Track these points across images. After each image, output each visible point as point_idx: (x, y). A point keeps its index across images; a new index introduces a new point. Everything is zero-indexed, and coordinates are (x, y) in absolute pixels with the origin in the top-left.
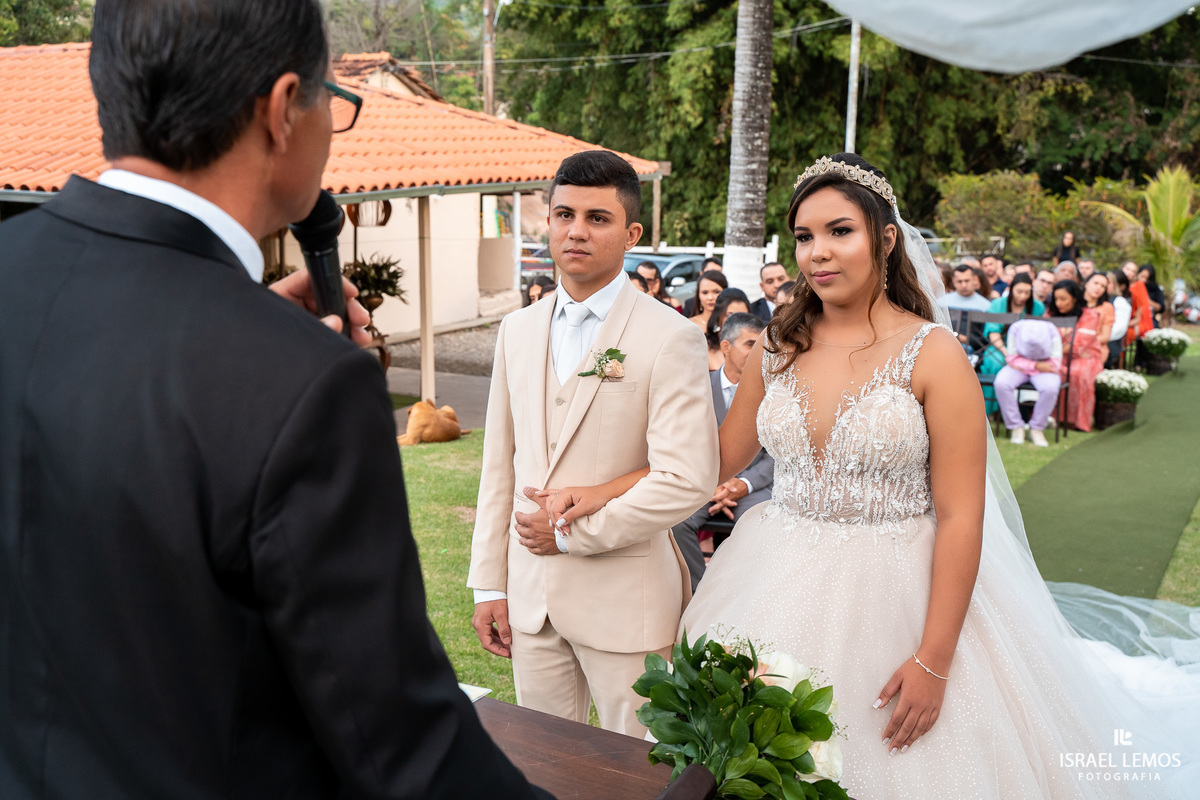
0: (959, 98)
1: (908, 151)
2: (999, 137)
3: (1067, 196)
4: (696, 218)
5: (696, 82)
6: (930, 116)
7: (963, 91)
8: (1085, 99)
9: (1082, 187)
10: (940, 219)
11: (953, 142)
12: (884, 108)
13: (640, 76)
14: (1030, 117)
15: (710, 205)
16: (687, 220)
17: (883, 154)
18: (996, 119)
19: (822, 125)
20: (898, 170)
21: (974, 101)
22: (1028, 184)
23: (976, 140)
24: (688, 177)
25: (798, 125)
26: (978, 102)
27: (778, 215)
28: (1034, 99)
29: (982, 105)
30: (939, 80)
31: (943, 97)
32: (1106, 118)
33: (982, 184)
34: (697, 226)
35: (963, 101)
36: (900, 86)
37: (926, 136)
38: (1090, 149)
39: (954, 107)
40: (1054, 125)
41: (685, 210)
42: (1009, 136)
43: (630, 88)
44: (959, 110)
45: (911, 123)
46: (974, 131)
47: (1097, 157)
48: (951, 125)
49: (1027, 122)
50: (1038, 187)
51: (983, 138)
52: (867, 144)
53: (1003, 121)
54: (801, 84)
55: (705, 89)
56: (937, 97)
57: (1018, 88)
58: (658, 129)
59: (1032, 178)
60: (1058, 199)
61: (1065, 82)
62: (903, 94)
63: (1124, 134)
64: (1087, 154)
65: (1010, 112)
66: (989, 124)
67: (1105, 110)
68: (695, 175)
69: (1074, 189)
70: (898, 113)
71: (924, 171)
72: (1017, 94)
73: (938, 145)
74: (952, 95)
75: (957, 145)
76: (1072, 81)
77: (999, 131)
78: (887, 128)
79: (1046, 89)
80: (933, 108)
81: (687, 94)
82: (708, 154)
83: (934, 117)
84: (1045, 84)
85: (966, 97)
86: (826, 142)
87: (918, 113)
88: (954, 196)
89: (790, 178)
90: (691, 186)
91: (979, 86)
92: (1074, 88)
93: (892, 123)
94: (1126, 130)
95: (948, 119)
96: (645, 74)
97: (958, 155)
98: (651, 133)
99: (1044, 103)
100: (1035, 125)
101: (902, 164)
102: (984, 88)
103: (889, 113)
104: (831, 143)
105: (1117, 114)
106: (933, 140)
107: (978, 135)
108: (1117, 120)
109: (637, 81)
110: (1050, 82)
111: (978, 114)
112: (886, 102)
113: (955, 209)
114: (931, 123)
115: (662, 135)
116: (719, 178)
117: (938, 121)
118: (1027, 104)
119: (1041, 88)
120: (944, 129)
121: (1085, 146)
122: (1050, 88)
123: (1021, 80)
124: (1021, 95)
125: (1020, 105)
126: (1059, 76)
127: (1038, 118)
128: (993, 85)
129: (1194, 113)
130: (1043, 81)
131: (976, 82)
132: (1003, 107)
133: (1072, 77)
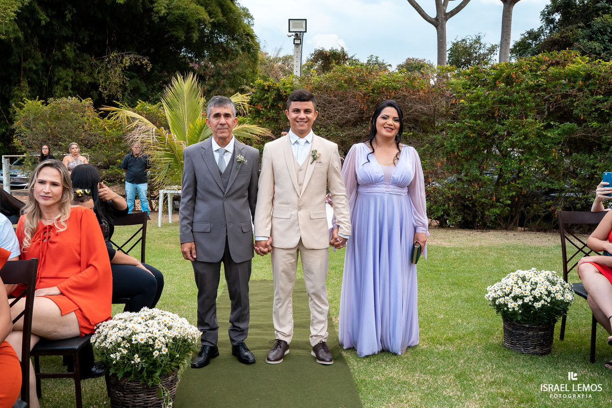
0: (75, 70)
2: (101, 93)
6: (56, 79)
7: (78, 65)
14: (117, 80)
18: (99, 82)
21: (85, 72)
26: (87, 72)
28: (119, 69)
29: (90, 74)
30: (61, 57)
31: (64, 68)
35: (78, 72)
39: (72, 74)
42: (105, 92)
44: (75, 77)
46: (88, 91)
48: (70, 85)
49: (116, 84)
53: (103, 84)
56: (60, 68)
57: (109, 63)
61: (136, 59)
65: (107, 78)
66: (95, 85)
72: (109, 67)
74: (70, 67)
76: (140, 58)
77: (101, 89)
79: (124, 63)
80: (57, 74)
83: (59, 80)
84: (124, 60)
85: (80, 69)
92: (141, 63)
95: (68, 81)
99: (125, 72)
100: (121, 86)
102: (91, 64)
103: (27, 76)
110: (127, 58)
111: (87, 80)
112: (24, 69)
114: (57, 83)
117: (61, 82)
118: (115, 72)
119: (122, 63)
120: (65, 88)
122: (127, 61)
123: (111, 58)
124: (111, 67)
125: (111, 73)
126: (132, 56)
127: (123, 82)
128: (94, 61)
129: (212, 83)
130: (123, 57)
131: (85, 60)
132: (102, 75)
133: (139, 56)
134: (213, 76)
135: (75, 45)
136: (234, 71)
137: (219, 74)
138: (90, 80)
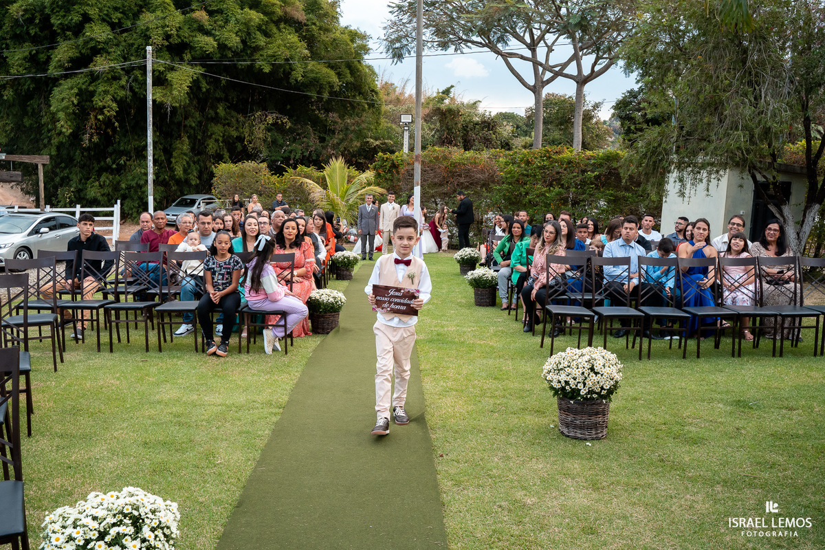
0: (224, 125)
1: (199, 153)
3: (283, 175)
4: (79, 191)
5: (67, 108)
6: (209, 134)
7: (227, 121)
9: (290, 170)
10: (214, 188)
11: (223, 148)
14: (261, 135)
15: (86, 184)
16: (72, 192)
17: (185, 154)
18: (244, 136)
20: (194, 163)
21: (232, 127)
22: (262, 168)
23: (236, 147)
24: (72, 167)
25: (136, 137)
26: (234, 128)
27: (127, 188)
28: (263, 126)
29: (236, 129)
30: (214, 115)
31: (216, 124)
32: (299, 139)
33: (236, 168)
34: (79, 195)
35: (227, 127)
36: (193, 117)
37: (208, 145)
38: (293, 153)
39: (222, 129)
40: (274, 142)
41: (71, 186)
42: (251, 145)
44: (225, 131)
45: (199, 137)
46: (234, 143)
47: (297, 157)
48: (221, 139)
49: (259, 139)
50: (267, 170)
51: (239, 146)
52: (176, 148)
53: (247, 137)
54: (135, 114)
55: (74, 113)
56: (213, 124)
57: (254, 120)
58: (50, 139)
59: (264, 165)
60: (278, 177)
61: (277, 118)
62: (194, 122)
63: (309, 146)
64: (292, 156)
65: (251, 133)
66: (240, 139)
67: (298, 134)
68: (75, 166)
69: (287, 171)
70: (192, 132)
71: (208, 164)
72: (254, 123)
73: (215, 149)
74: (221, 123)
75: (225, 150)
77: (246, 143)
78: (186, 139)
79: (268, 121)
80: (210, 129)
81: (61, 115)
83: (212, 134)
84: (267, 118)
85: (229, 125)
87: (204, 133)
88: (221, 175)
89: (133, 167)
90: (73, 172)
92: (282, 121)
93: (189, 137)
95: (219, 135)
97: (226, 155)
100: (264, 140)
101: (196, 159)
102: (237, 120)
103: (187, 132)
104: (155, 147)
105: (305, 137)
106: (212, 147)
107: (236, 144)
108: (305, 139)
110: (270, 117)
111: (235, 134)
112: (185, 126)
113: (222, 182)
114: (210, 137)
116: (91, 167)
117: (214, 136)
118: (259, 129)
120: (217, 141)
121: (291, 152)
122: (270, 120)
124: (256, 124)
125: (256, 129)
126: (274, 115)
130: (266, 116)
132: (247, 130)
133: (280, 116)
134: (341, 131)
135: (225, 104)
136: (360, 127)
138: (236, 134)
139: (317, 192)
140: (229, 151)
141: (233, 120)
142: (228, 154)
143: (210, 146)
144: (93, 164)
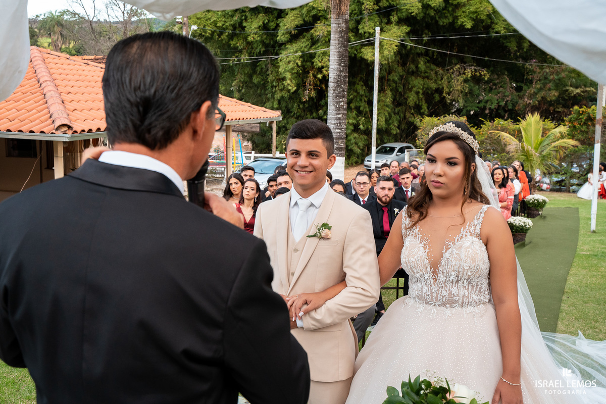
0: (424, 78)
1: (399, 104)
2: (444, 98)
3: (481, 127)
5: (293, 69)
6: (410, 87)
7: (426, 74)
8: (486, 79)
9: (488, 123)
11: (422, 100)
12: (387, 83)
13: (264, 66)
14: (459, 88)
17: (387, 106)
18: (443, 88)
19: (356, 91)
21: (432, 80)
23: (434, 98)
24: (289, 118)
26: (434, 80)
28: (461, 79)
29: (436, 82)
30: (414, 69)
31: (416, 78)
32: (496, 89)
33: (438, 122)
35: (426, 79)
36: (395, 72)
37: (408, 97)
38: (489, 103)
39: (422, 82)
40: (471, 92)
42: (449, 97)
43: (258, 72)
44: (424, 84)
45: (400, 90)
46: (432, 94)
47: (493, 108)
48: (421, 91)
49: (458, 90)
51: (437, 97)
53: (446, 90)
55: (297, 73)
56: (413, 78)
57: (453, 73)
58: (273, 94)
59: (464, 118)
60: (477, 129)
61: (476, 70)
62: (397, 76)
63: (505, 96)
64: (488, 106)
65: (449, 85)
66: (439, 91)
67: (495, 84)
68: (292, 117)
69: (484, 124)
70: (394, 85)
71: (408, 115)
72: (453, 76)
73: (415, 101)
74: (420, 77)
75: (424, 101)
76: (480, 70)
77: (444, 95)
78: (389, 93)
79: (466, 74)
80: (411, 83)
81: (288, 75)
82: (299, 106)
83: (412, 88)
84: (466, 71)
85: (428, 77)
86: (358, 100)
87: (404, 86)
88: (425, 128)
91: (434, 72)
92: (480, 73)
93: (391, 90)
94: (506, 94)
95: (419, 88)
96: (266, 66)
97: (425, 107)
98: (269, 96)
99: (466, 81)
100: (462, 92)
101: (396, 110)
102: (436, 73)
103: (390, 86)
104: (361, 100)
105: (501, 87)
106: (412, 99)
107: (434, 95)
108: (501, 89)
109: (262, 69)
110: (468, 70)
111: (434, 86)
112: (388, 80)
113: (426, 134)
114: (411, 90)
115: (276, 96)
117: (414, 89)
118: (457, 81)
119: (464, 74)
120: (417, 93)
121: (486, 102)
122: (469, 73)
123: (455, 69)
124: (455, 77)
125: (454, 82)
126: (473, 67)
127: (463, 88)
128: (441, 72)
129: (538, 86)
130: (465, 70)
131: (432, 70)
132: (446, 83)
133: (479, 68)
134: (540, 80)
135: (426, 59)
136: (560, 76)
137: (546, 78)
139: (512, 144)
140: (426, 102)
141: (433, 73)
142: (426, 105)
143: (411, 99)
144: (306, 115)
